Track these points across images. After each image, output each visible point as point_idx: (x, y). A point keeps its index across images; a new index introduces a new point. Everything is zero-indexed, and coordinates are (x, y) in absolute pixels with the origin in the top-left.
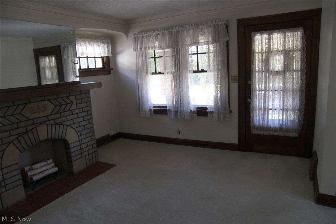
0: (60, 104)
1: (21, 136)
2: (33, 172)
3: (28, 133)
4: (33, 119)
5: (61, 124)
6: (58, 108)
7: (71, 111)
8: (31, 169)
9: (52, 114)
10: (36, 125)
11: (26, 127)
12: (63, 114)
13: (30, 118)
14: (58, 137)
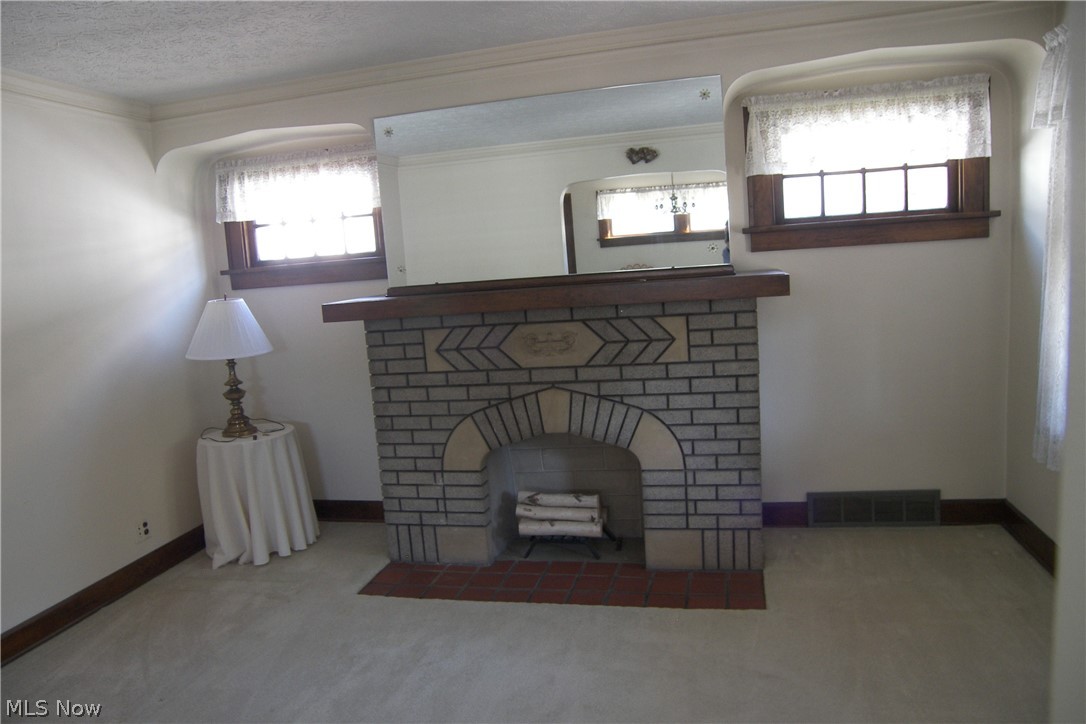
0: (621, 338)
1: (493, 406)
2: (530, 510)
3: (513, 403)
4: (530, 370)
5: (617, 399)
6: (613, 349)
7: (663, 367)
8: (532, 502)
9: (592, 363)
10: (538, 387)
11: (509, 385)
12: (628, 372)
13: (523, 365)
14: (605, 437)
